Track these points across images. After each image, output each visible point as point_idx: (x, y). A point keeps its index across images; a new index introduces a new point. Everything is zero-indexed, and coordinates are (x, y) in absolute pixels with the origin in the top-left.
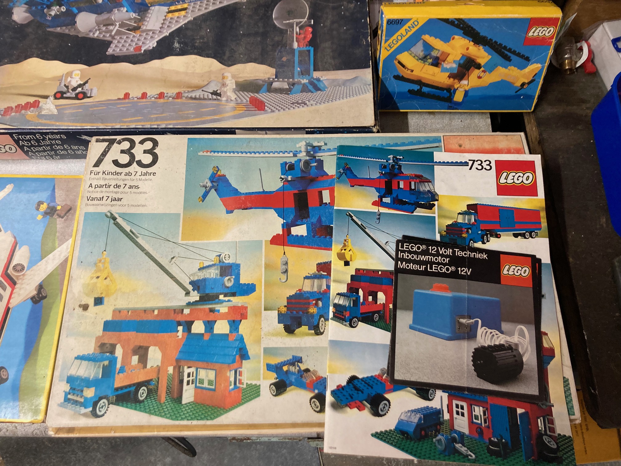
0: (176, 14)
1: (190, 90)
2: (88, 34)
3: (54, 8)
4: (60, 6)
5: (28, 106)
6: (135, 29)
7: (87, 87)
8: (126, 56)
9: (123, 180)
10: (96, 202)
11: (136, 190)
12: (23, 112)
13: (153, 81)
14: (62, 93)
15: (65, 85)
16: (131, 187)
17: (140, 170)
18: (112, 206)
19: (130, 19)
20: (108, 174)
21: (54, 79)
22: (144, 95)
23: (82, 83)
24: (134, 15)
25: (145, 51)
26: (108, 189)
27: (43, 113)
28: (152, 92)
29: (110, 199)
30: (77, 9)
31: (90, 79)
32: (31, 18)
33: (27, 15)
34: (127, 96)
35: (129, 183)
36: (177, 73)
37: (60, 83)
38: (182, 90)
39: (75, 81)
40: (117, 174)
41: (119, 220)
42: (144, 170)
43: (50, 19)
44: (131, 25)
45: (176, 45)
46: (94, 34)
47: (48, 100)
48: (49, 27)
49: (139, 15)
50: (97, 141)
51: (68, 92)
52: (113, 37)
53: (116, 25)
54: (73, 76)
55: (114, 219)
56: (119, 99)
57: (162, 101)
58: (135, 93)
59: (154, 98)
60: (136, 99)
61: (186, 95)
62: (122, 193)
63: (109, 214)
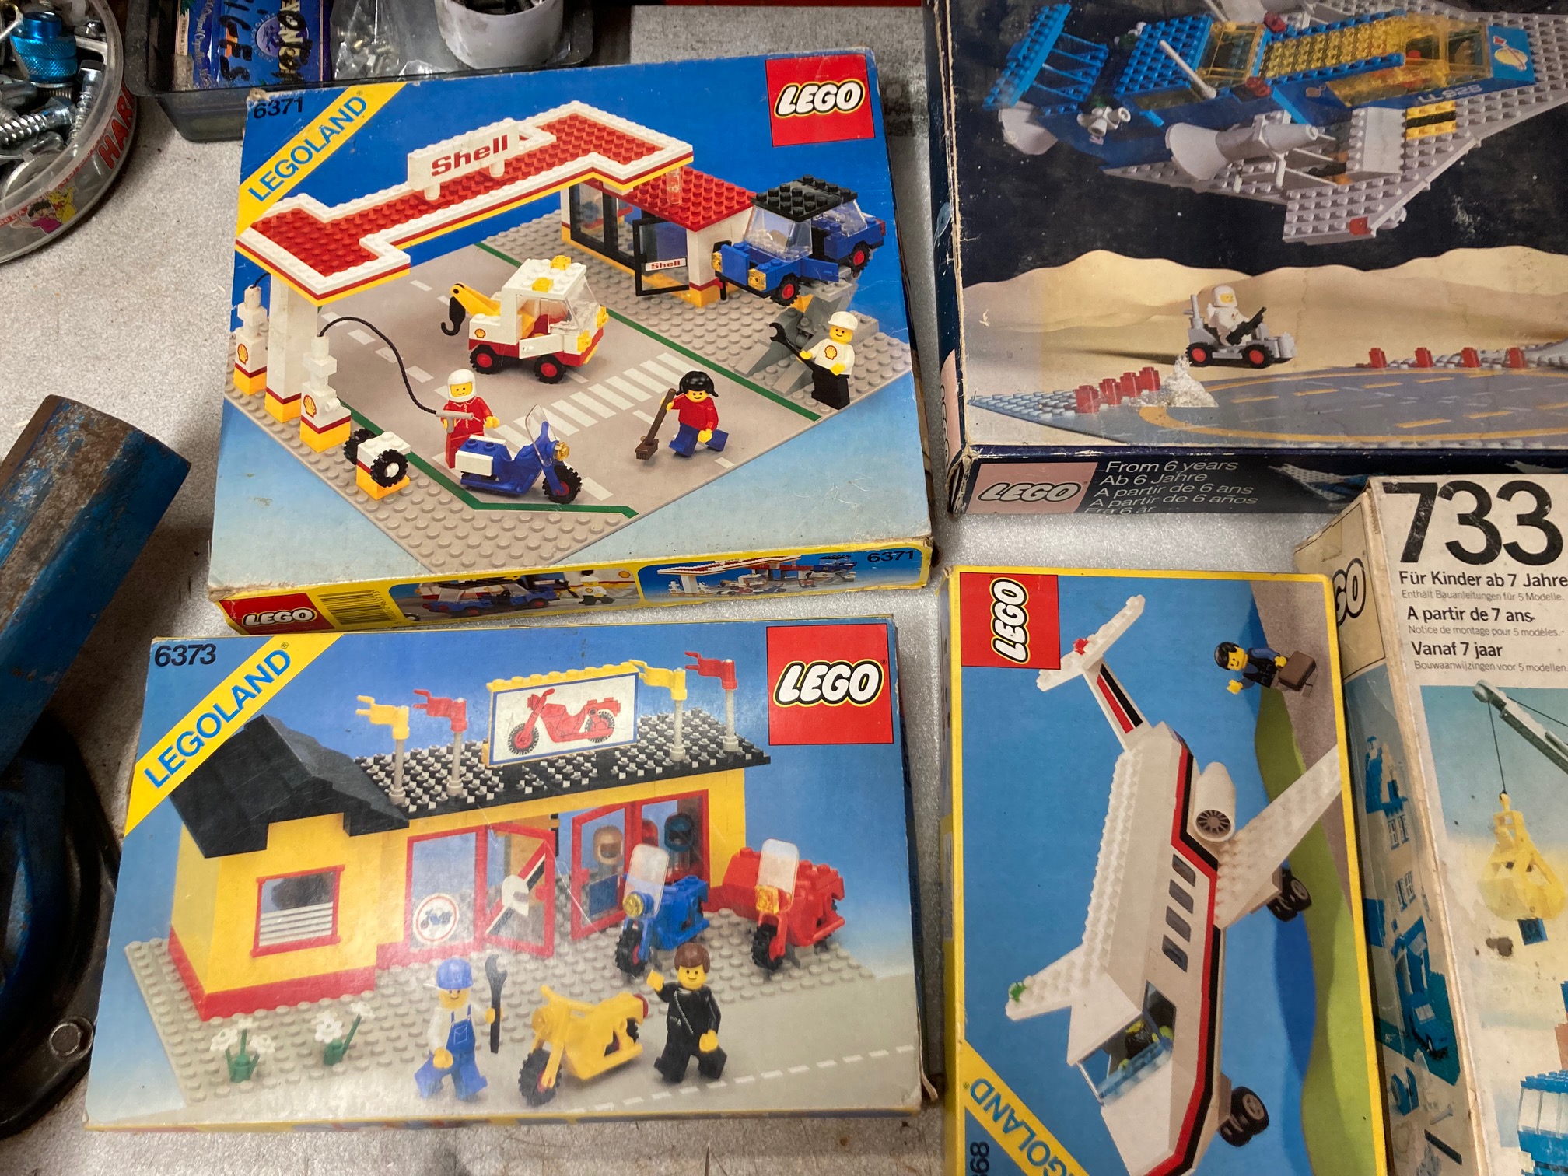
0: (1432, 130)
1: (1542, 342)
2: (1215, 186)
3: (1099, 112)
4: (1115, 107)
5: (1130, 385)
6: (1335, 170)
7: (1265, 330)
8: (1333, 246)
9: (1490, 598)
10: (1438, 659)
11: (1525, 625)
12: (1125, 399)
13: (1433, 316)
14: (1208, 349)
15: (1206, 326)
16: (1511, 617)
17: (1523, 570)
18: (1483, 668)
19: (1308, 144)
20: (1448, 580)
21: (1171, 309)
22: (1423, 358)
23: (1247, 320)
24: (1315, 130)
25: (1379, 231)
26: (1458, 624)
27: (1180, 402)
28: (1445, 347)
29: (1472, 651)
30: (1162, 114)
31: (1263, 310)
32: (1052, 140)
33: (1037, 130)
34: (1377, 356)
35: (1506, 606)
36: (1492, 294)
37: (1192, 320)
38: (1520, 343)
39: (1230, 318)
40: (1469, 580)
41: (1512, 708)
42: (1535, 571)
43: (1101, 142)
44: (1318, 161)
45: (1463, 217)
46: (1230, 185)
47: (1177, 367)
48: (1108, 165)
49: (1327, 132)
50: (1388, 489)
51: (1221, 345)
52: (1283, 193)
53: (1278, 161)
54: (1220, 302)
55: (1500, 705)
56: (1360, 366)
57: (1476, 372)
58: (1399, 350)
59: (1452, 366)
60: (1405, 367)
61: (1535, 356)
62: (1496, 632)
63: (1482, 692)
